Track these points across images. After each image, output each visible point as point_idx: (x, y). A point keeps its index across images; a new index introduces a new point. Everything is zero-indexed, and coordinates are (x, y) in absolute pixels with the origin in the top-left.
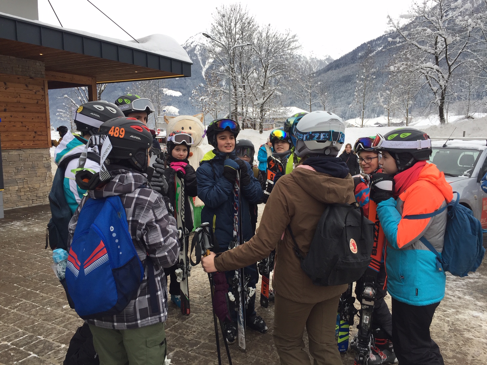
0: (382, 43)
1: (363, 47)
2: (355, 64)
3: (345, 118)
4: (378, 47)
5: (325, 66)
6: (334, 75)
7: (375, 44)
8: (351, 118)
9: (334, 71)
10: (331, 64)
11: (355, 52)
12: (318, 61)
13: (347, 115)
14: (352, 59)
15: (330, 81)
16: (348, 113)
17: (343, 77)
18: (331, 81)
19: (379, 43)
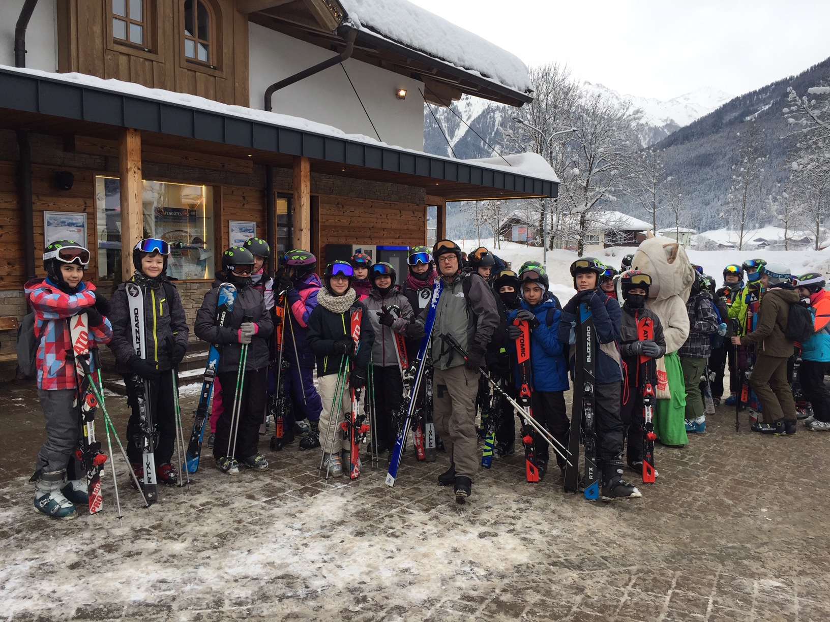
0: (770, 97)
1: (735, 104)
2: (719, 135)
3: (699, 229)
4: (762, 104)
5: (663, 138)
6: (680, 153)
7: (757, 99)
8: (710, 229)
9: (679, 146)
10: (674, 134)
11: (719, 114)
12: (650, 129)
13: (703, 223)
14: (714, 126)
15: (672, 164)
16: (704, 220)
17: (698, 157)
18: (675, 165)
19: (764, 97)
